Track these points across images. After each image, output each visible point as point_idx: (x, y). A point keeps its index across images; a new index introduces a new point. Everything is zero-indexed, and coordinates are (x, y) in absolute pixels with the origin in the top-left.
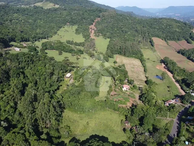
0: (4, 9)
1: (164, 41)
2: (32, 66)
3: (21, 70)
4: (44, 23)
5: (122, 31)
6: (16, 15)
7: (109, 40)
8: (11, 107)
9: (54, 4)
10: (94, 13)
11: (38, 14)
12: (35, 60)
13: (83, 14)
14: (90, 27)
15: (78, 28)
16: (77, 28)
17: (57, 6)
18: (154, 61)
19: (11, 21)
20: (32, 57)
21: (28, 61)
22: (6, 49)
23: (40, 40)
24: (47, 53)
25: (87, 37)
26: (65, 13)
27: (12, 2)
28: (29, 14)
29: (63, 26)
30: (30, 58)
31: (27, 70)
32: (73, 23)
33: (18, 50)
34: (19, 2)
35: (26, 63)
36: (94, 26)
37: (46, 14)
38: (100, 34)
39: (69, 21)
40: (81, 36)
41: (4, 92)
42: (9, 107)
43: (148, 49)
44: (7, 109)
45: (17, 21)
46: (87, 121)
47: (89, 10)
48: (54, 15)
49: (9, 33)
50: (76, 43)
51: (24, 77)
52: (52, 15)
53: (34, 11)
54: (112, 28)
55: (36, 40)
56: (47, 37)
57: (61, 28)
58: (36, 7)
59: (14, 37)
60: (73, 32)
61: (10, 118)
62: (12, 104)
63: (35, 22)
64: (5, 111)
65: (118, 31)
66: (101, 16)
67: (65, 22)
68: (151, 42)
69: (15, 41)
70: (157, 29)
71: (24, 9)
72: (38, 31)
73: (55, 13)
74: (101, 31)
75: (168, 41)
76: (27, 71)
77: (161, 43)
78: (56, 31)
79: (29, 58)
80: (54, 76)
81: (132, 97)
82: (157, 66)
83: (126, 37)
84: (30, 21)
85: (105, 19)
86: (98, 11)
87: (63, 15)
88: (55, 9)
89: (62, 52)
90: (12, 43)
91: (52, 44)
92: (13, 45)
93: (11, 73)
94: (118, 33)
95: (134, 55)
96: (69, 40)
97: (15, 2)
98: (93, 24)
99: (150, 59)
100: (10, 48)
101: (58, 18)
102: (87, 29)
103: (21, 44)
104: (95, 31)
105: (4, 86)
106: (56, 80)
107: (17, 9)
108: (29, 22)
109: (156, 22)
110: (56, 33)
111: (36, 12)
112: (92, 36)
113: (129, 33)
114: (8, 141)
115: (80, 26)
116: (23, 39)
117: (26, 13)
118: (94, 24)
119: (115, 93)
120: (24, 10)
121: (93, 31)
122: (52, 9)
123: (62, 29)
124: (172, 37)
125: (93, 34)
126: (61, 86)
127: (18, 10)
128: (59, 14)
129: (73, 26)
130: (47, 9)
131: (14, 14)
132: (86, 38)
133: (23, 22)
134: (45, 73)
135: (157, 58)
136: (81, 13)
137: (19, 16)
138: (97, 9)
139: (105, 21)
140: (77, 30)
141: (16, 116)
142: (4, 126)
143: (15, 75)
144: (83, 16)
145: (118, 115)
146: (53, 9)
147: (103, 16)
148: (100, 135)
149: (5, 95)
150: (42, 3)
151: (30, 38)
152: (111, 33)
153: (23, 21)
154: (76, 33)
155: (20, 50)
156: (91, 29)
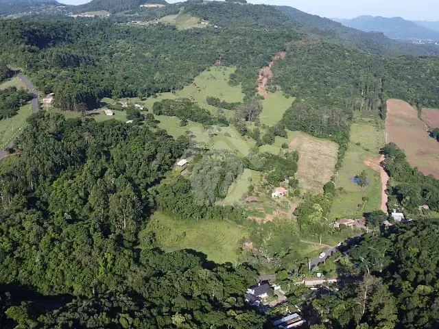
0: (102, 30)
1: (413, 109)
2: (123, 143)
3: (106, 149)
4: (171, 60)
5: (325, 82)
6: (122, 42)
7: (293, 99)
8: (80, 198)
9: (198, 19)
10: (275, 41)
11: (164, 40)
12: (129, 134)
13: (252, 43)
14: (261, 71)
15: (236, 72)
16: (233, 72)
17: (204, 24)
18: (367, 150)
19: (111, 55)
20: (125, 128)
21: (117, 135)
22: (90, 112)
23: (157, 94)
24: (159, 122)
25: (250, 91)
26: (216, 39)
27: (122, 10)
28: (147, 39)
29: (207, 68)
30: (122, 130)
31: (115, 150)
32: (228, 61)
33: (109, 113)
34: (134, 10)
35: (114, 137)
36: (271, 70)
37: (178, 41)
38: (278, 87)
39: (220, 58)
40: (239, 88)
41: (75, 177)
42: (76, 197)
43: (369, 124)
44: (74, 199)
45: (123, 55)
46: (184, 231)
47: (265, 36)
48: (195, 44)
49: (102, 80)
50: (224, 102)
51: (107, 160)
52: (190, 44)
53: (157, 35)
54: (305, 75)
55: (149, 96)
56: (174, 89)
57: (203, 70)
58: (161, 26)
59: (110, 88)
60: (225, 80)
61: (77, 211)
62: (82, 194)
63: (156, 57)
64: (72, 201)
65: (316, 83)
66: (288, 49)
67: (212, 60)
68: (382, 109)
69: (110, 96)
70: (408, 80)
71: (139, 30)
72: (157, 76)
73: (196, 39)
74: (281, 81)
75: (424, 109)
76: (115, 152)
77: (404, 113)
78: (192, 77)
79: (119, 131)
80: (154, 162)
81: (283, 208)
82: (367, 160)
83: (329, 95)
84: (147, 54)
85: (295, 56)
86: (284, 37)
87: (211, 44)
88: (198, 31)
89: (188, 120)
90: (105, 100)
91: (172, 106)
92: (104, 104)
93: (89, 151)
94: (316, 87)
95: (330, 135)
96: (212, 98)
97: (127, 12)
98: (268, 65)
99: (363, 145)
100: (98, 111)
101: (200, 51)
102: (254, 76)
103: (118, 104)
104: (269, 80)
105: (76, 170)
106: (156, 169)
107: (126, 29)
108: (144, 57)
109: (409, 64)
110: (190, 81)
111: (162, 37)
112: (261, 90)
113: (339, 87)
114: (68, 233)
115: (241, 68)
116: (126, 93)
117: (142, 37)
118: (270, 66)
119: (256, 199)
120: (139, 32)
121: (265, 80)
122: (191, 30)
123: (205, 73)
124: (433, 101)
125: (263, 86)
126: (165, 178)
127: (127, 33)
128: (205, 42)
129: (227, 68)
130: (182, 31)
131: (118, 41)
132: (246, 94)
133: (135, 57)
134: (140, 157)
135: (378, 143)
136: (248, 40)
137: (128, 46)
138: (282, 34)
139: (295, 59)
140: (232, 77)
141: (85, 210)
142: (67, 218)
143: (94, 156)
144: (251, 47)
145: (240, 230)
146: (193, 32)
147: (293, 49)
148: (197, 251)
149: (75, 182)
150: (177, 16)
151: (139, 91)
152: (300, 85)
153: (133, 55)
154: (230, 83)
155: (114, 114)
156: (262, 75)
